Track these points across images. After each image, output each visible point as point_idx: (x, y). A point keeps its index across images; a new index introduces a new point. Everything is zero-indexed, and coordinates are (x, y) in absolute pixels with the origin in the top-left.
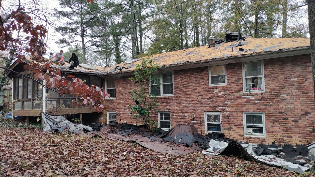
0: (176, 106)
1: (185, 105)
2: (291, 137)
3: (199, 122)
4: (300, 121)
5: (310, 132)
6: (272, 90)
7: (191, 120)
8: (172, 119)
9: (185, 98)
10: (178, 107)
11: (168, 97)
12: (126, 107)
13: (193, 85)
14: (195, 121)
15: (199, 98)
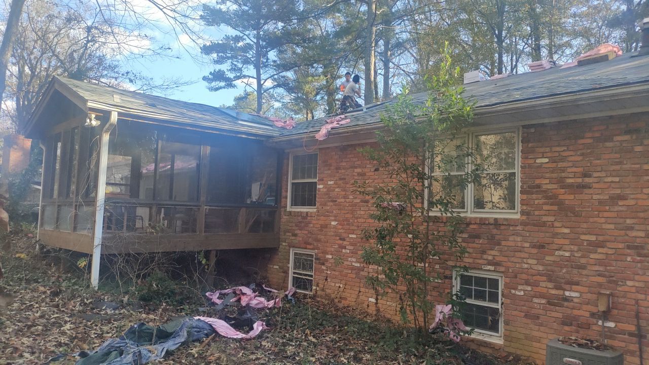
0: (526, 255)
1: (567, 254)
3: (632, 328)
7: (593, 315)
8: (508, 301)
9: (567, 231)
10: (534, 262)
11: (496, 219)
12: (344, 240)
13: (609, 179)
14: (611, 325)
15: (634, 234)
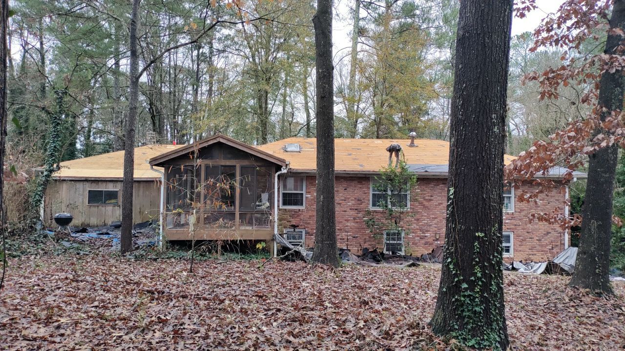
0: (413, 223)
1: (426, 222)
2: (535, 255)
3: (444, 242)
4: (543, 240)
5: (550, 249)
6: (522, 210)
8: (405, 240)
9: (426, 214)
10: (416, 225)
14: (439, 242)
